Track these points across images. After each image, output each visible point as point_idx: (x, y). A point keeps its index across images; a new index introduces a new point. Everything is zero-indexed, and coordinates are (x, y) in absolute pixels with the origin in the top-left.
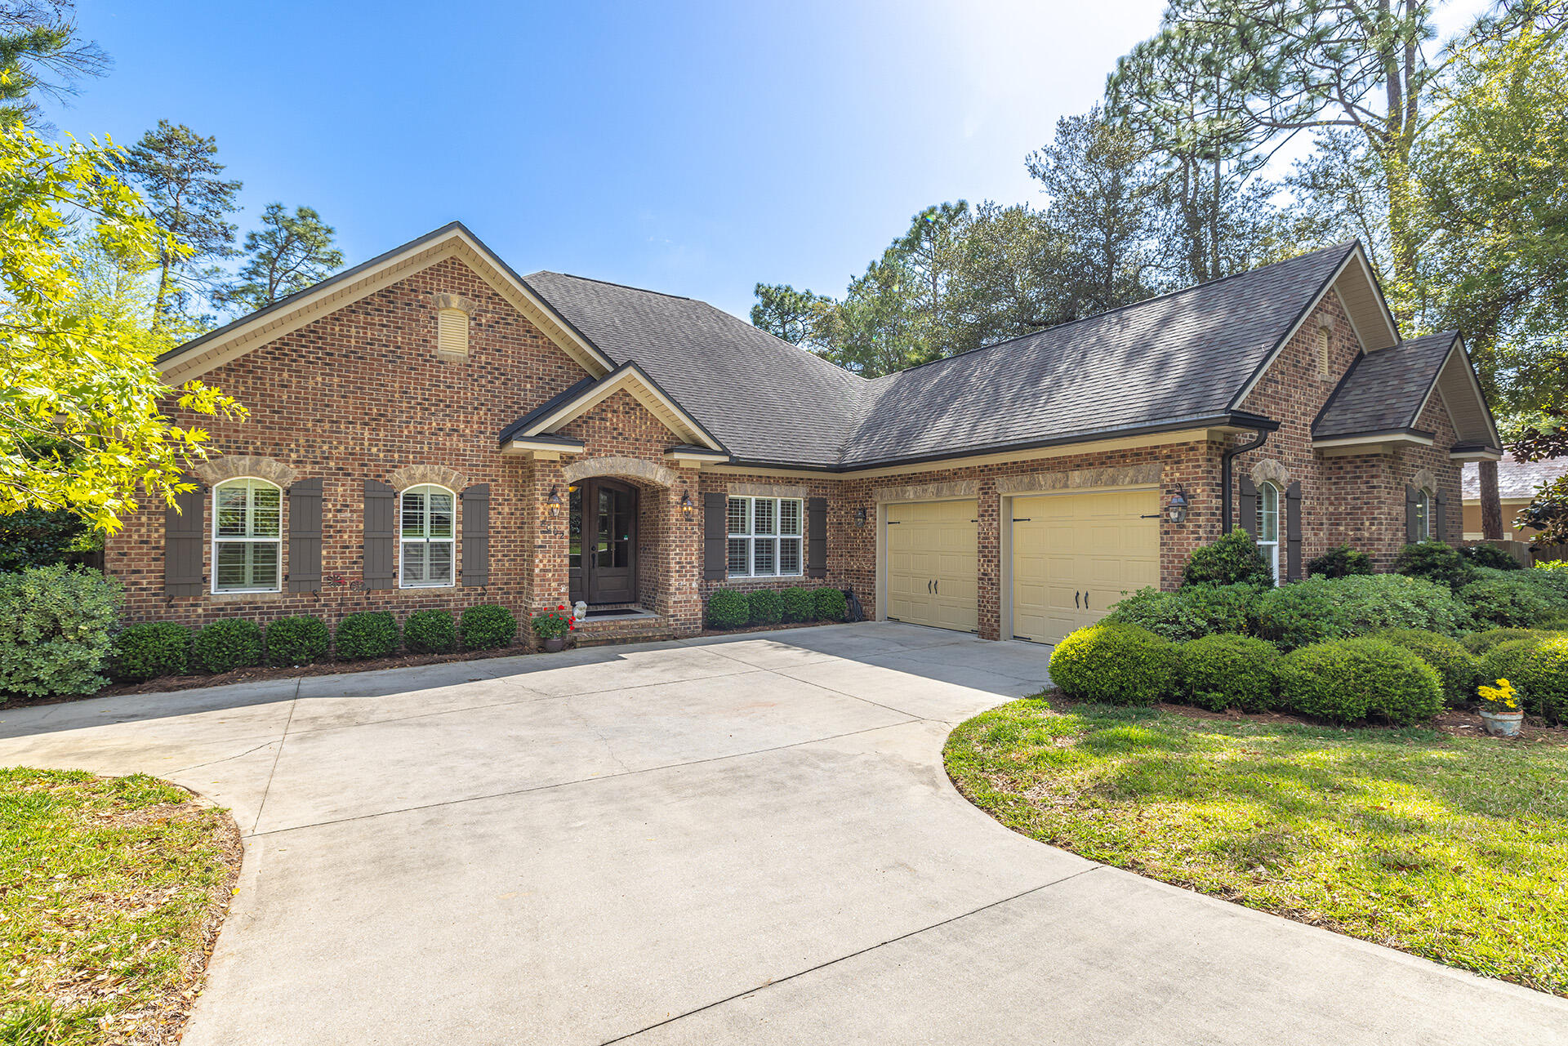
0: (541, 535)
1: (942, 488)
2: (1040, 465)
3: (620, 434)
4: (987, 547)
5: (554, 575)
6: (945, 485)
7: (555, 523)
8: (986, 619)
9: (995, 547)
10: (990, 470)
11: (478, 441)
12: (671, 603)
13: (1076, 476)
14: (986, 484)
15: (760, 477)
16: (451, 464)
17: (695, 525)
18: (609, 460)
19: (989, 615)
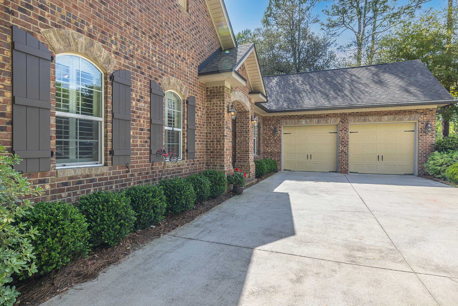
0: (226, 129)
1: (320, 121)
2: (369, 113)
4: (343, 142)
5: (229, 152)
6: (322, 120)
8: (343, 167)
10: (345, 115)
11: (192, 69)
13: (385, 118)
14: (343, 119)
16: (183, 80)
19: (344, 165)
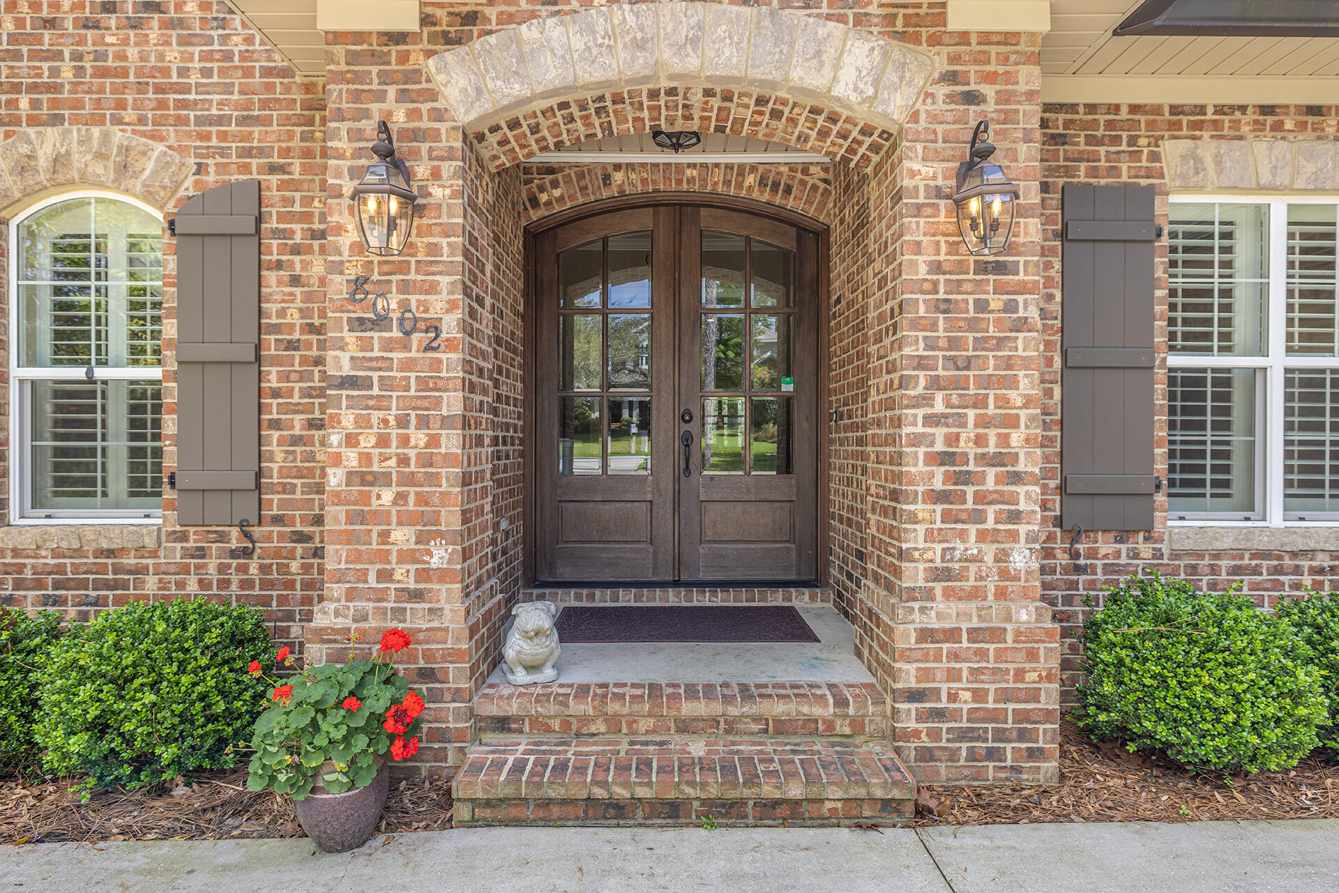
0: (351, 338)
5: (400, 498)
7: (405, 287)
11: (225, 39)
12: (905, 636)
16: (142, 120)
17: (1023, 289)
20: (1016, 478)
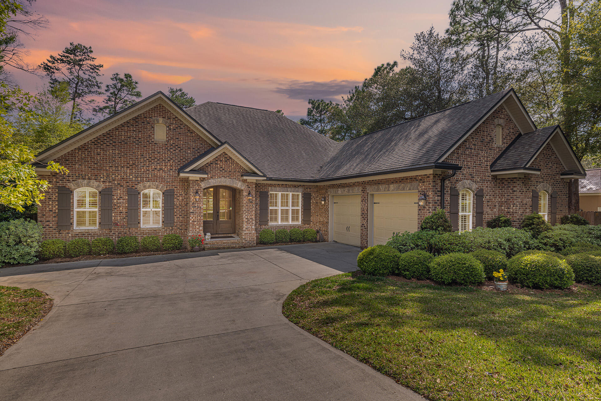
0: (192, 208)
1: (350, 190)
2: (381, 181)
3: (224, 169)
4: (364, 214)
5: (197, 223)
7: (198, 204)
8: (363, 242)
9: (366, 214)
10: (365, 183)
11: (170, 173)
12: (243, 234)
13: (392, 186)
14: (364, 189)
15: (283, 185)
16: (160, 182)
17: (253, 204)
18: (219, 179)
19: (364, 240)
20: (253, 220)
